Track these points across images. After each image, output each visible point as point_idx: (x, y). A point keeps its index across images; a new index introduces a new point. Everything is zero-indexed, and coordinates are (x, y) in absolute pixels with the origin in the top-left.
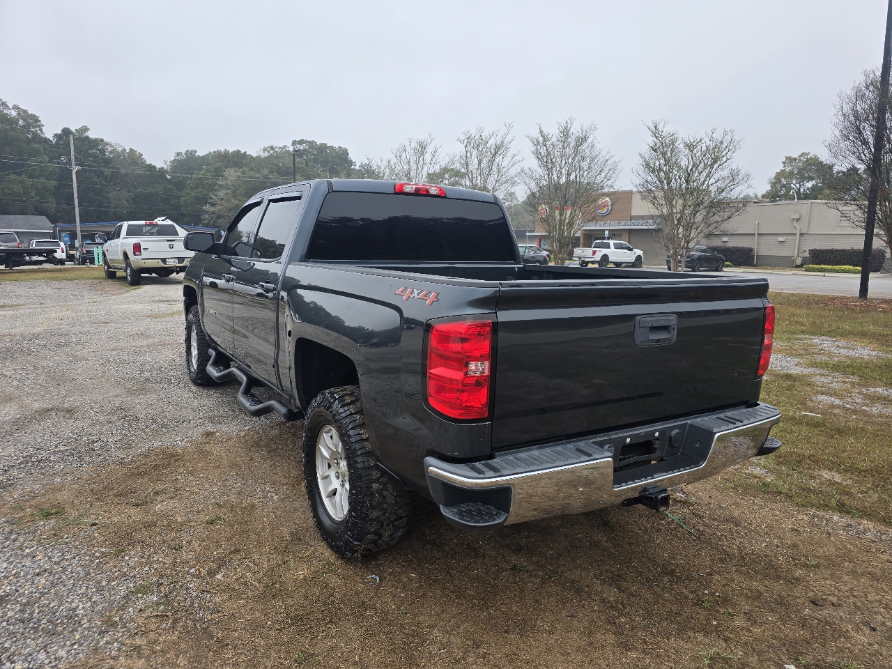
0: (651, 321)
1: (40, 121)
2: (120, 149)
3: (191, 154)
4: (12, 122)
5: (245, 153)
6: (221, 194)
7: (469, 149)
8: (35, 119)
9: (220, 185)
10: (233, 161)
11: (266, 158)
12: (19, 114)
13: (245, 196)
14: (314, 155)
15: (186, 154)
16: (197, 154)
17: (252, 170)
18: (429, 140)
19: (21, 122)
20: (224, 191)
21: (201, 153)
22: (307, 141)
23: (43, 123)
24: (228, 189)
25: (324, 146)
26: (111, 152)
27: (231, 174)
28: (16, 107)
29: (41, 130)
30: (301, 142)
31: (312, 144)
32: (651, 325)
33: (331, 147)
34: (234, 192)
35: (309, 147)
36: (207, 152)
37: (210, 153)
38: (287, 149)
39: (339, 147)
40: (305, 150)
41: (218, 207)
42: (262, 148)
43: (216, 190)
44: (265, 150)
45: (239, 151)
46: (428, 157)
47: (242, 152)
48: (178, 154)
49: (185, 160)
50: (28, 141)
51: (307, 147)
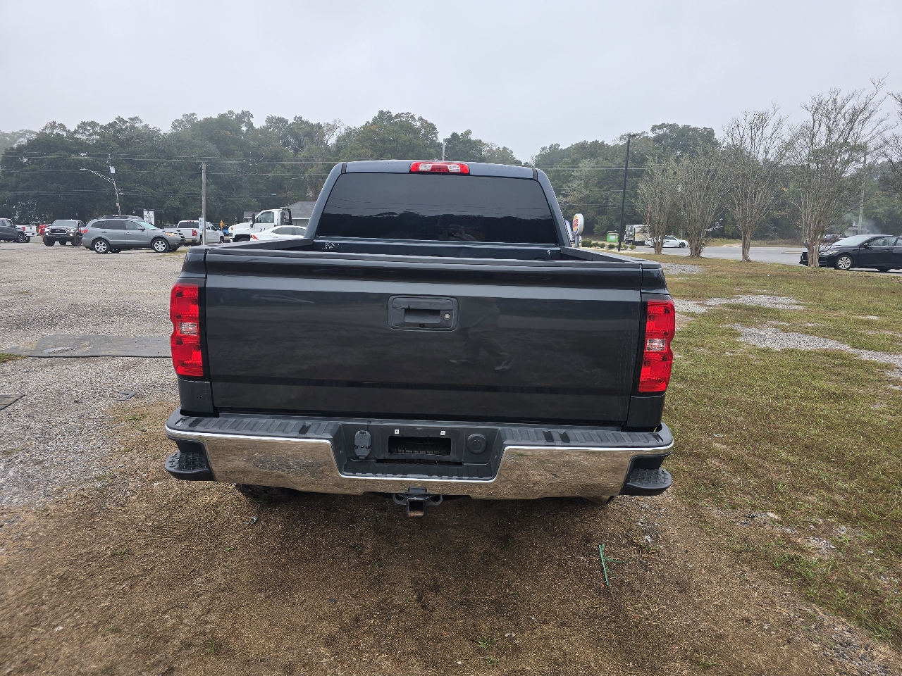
0: (405, 303)
1: (436, 129)
2: (494, 149)
3: (554, 148)
4: (417, 131)
5: (603, 142)
6: (575, 184)
7: (818, 116)
8: (433, 127)
9: (574, 177)
10: (590, 152)
11: (622, 146)
12: (422, 124)
13: (596, 186)
14: (674, 138)
15: (550, 148)
16: (560, 148)
17: (606, 159)
18: (772, 111)
19: (423, 131)
20: (578, 182)
21: (563, 146)
22: (668, 125)
23: (438, 130)
24: (581, 180)
25: (687, 128)
26: (488, 151)
27: (586, 166)
28: (421, 119)
29: (436, 137)
30: (662, 126)
31: (673, 127)
32: (406, 307)
33: (695, 129)
34: (586, 183)
35: (670, 131)
36: (570, 145)
37: (572, 145)
38: (646, 135)
39: (704, 128)
40: (665, 135)
41: (569, 198)
42: (619, 136)
43: (569, 182)
44: (622, 138)
45: (597, 142)
46: (768, 131)
47: (600, 142)
48: (543, 149)
49: (548, 154)
50: (426, 146)
51: (668, 131)
